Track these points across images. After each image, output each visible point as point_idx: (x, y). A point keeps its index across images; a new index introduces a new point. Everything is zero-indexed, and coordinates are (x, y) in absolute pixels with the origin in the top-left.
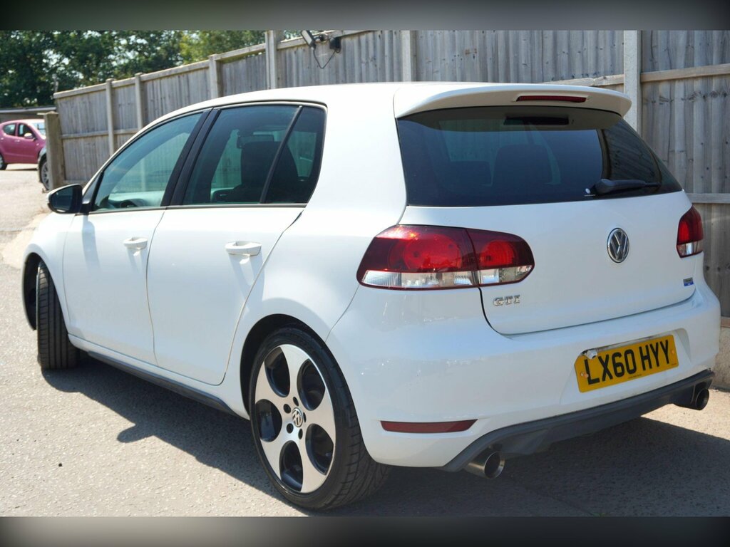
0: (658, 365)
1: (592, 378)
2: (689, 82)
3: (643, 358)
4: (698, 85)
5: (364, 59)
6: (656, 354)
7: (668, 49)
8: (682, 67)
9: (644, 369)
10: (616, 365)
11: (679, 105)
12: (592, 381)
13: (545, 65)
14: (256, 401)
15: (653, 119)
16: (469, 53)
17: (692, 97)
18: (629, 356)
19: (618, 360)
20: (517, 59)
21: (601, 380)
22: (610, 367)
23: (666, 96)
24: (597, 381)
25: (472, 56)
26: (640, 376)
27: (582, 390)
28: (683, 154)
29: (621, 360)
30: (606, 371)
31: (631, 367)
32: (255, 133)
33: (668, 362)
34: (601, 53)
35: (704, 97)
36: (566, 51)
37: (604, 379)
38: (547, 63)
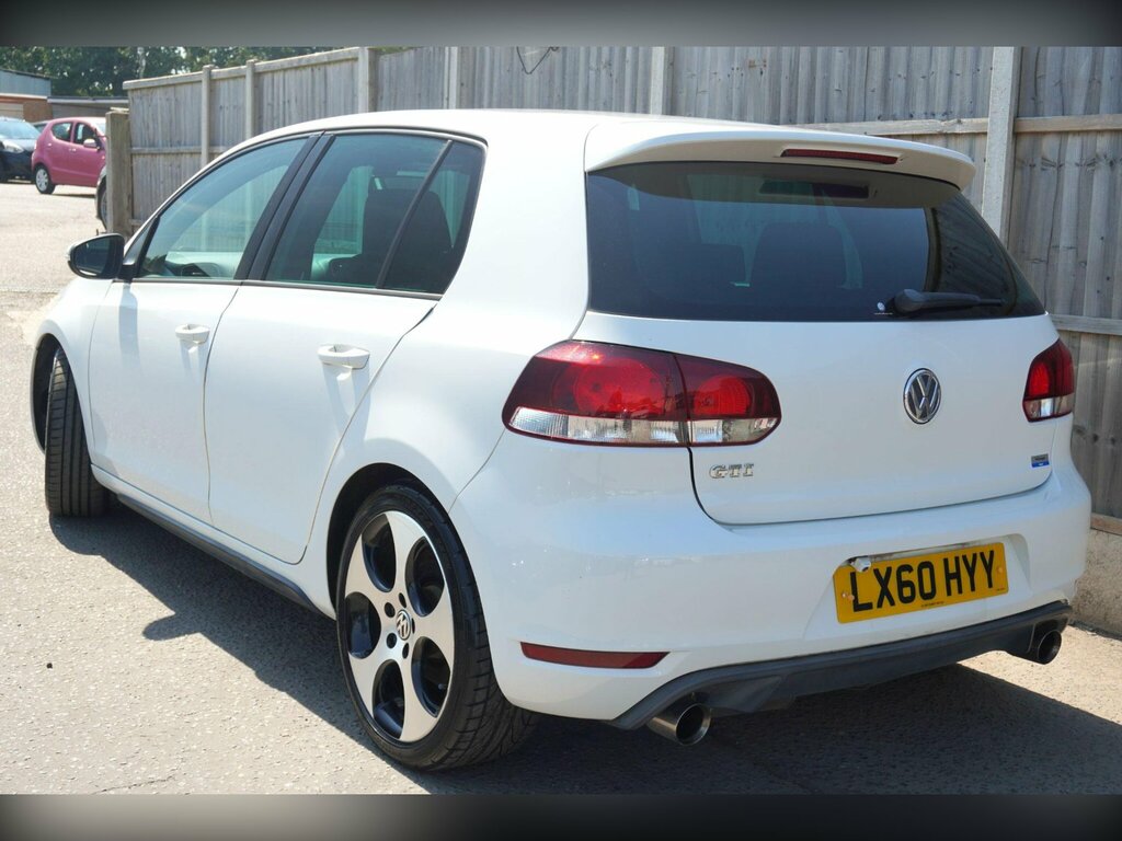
0: (973, 589)
1: (860, 602)
2: (1089, 139)
3: (949, 577)
4: (1103, 143)
5: (593, 64)
6: (971, 572)
7: (1061, 82)
8: (1081, 112)
9: (949, 593)
10: (902, 584)
11: (1071, 173)
12: (858, 607)
13: (869, 93)
14: (347, 594)
15: (1030, 192)
16: (754, 66)
17: (1093, 163)
18: (926, 572)
19: (906, 576)
20: (827, 80)
21: (875, 605)
22: (893, 586)
23: (1052, 157)
24: (868, 606)
25: (759, 72)
26: (941, 603)
27: (842, 619)
28: (1071, 252)
29: (912, 577)
30: (885, 593)
31: (927, 589)
32: (399, 173)
33: (990, 585)
34: (957, 80)
35: (1111, 164)
36: (904, 75)
37: (880, 605)
38: (873, 91)
